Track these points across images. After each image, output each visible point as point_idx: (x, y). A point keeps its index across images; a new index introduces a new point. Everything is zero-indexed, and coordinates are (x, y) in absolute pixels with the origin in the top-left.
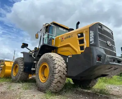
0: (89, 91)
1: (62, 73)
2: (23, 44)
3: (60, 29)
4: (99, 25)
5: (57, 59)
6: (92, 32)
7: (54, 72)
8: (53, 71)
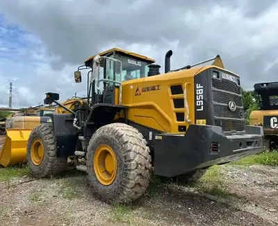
0: (192, 190)
1: (143, 168)
2: (49, 94)
3: (130, 62)
4: (214, 71)
5: (130, 140)
6: (200, 87)
7: (129, 168)
8: (126, 166)
